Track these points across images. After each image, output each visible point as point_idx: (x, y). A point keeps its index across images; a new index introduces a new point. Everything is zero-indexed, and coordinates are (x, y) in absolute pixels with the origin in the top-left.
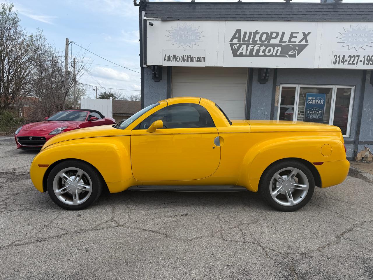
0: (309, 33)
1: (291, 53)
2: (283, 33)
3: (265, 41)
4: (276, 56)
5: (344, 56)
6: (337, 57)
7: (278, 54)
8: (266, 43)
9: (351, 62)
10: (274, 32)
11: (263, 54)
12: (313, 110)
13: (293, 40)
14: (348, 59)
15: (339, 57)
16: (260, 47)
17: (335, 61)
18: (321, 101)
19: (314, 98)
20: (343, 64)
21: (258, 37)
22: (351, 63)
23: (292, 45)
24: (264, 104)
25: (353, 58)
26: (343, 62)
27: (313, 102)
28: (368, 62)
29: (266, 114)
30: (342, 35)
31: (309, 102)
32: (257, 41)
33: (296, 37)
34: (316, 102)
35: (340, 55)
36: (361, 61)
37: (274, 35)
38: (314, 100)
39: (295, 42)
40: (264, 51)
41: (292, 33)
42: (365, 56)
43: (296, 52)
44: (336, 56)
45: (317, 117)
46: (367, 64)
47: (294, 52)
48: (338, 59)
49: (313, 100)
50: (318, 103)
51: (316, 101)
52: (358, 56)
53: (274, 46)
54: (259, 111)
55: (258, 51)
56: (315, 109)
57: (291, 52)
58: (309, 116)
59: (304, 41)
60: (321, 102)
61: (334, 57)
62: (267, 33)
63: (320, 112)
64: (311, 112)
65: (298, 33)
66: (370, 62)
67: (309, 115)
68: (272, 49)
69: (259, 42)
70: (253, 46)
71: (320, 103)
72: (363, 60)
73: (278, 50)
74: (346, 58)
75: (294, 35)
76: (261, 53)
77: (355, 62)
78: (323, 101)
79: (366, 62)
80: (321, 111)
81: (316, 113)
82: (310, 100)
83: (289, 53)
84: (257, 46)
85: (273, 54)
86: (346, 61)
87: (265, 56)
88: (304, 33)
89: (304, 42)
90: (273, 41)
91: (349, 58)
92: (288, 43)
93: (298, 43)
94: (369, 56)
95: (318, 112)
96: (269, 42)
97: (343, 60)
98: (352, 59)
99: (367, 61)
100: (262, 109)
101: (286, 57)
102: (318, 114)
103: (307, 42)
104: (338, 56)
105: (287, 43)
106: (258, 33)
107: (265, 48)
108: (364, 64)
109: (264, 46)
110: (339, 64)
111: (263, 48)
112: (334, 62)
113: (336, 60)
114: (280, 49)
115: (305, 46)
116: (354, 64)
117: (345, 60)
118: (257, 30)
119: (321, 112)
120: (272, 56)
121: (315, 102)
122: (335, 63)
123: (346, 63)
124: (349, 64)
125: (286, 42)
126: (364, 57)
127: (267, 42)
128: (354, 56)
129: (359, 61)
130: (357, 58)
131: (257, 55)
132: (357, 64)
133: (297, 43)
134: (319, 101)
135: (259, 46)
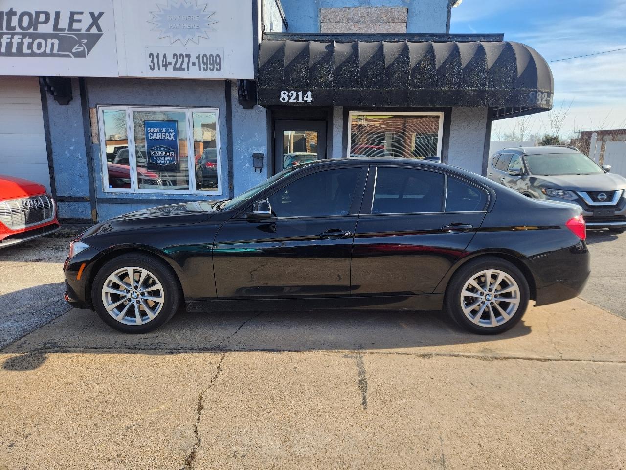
0: (101, 14)
1: (77, 51)
2: (58, 14)
3: (29, 28)
4: (52, 55)
5: (165, 56)
6: (155, 57)
7: (55, 51)
8: (31, 31)
9: (178, 66)
10: (42, 12)
11: (29, 51)
12: (160, 150)
13: (76, 26)
14: (173, 61)
15: (158, 57)
16: (22, 39)
17: (152, 64)
18: (171, 134)
19: (158, 130)
20: (166, 69)
21: (15, 21)
22: (178, 68)
23: (75, 36)
24: (73, 140)
25: (180, 58)
26: (165, 66)
27: (158, 136)
28: (205, 67)
29: (80, 157)
30: (155, 18)
31: (151, 136)
32: (14, 28)
33: (80, 21)
34: (163, 136)
35: (158, 54)
36: (194, 64)
37: (42, 18)
38: (158, 134)
39: (80, 30)
40: (30, 46)
41: (72, 14)
42: (199, 55)
43: (84, 49)
44: (151, 55)
45: (168, 162)
46: (205, 70)
47: (82, 49)
48: (156, 61)
49: (156, 133)
50: (166, 138)
51: (163, 134)
52: (188, 56)
53: (45, 36)
54: (67, 152)
55: (20, 45)
56: (162, 149)
57: (76, 47)
58: (156, 161)
59: (95, 27)
60: (170, 136)
61: (150, 57)
62: (29, 14)
63: (170, 153)
64: (157, 153)
65: (81, 13)
66: (209, 66)
67: (154, 158)
68: (43, 42)
69: (18, 30)
70: (10, 36)
71: (169, 139)
72: (196, 61)
73: (53, 44)
74: (170, 59)
75: (76, 17)
76: (25, 50)
77: (185, 66)
78: (173, 134)
79: (202, 66)
80: (172, 151)
81: (165, 154)
82: (153, 133)
83: (74, 50)
84: (16, 37)
85: (47, 52)
86: (170, 63)
87: (33, 54)
88: (92, 14)
89: (94, 30)
90: (42, 29)
91: (173, 58)
92: (68, 31)
93: (86, 31)
94: (205, 55)
95: (168, 154)
96: (35, 29)
97: (164, 63)
98: (180, 61)
99: (204, 64)
100: (72, 148)
101: (69, 56)
102: (168, 156)
103: (99, 29)
104: (155, 55)
105: (66, 31)
106: (15, 14)
107: (30, 40)
108: (200, 70)
109: (28, 37)
110: (159, 69)
111: (27, 41)
112: (150, 66)
113: (152, 61)
114: (56, 42)
115: (98, 37)
116: (183, 69)
117: (167, 63)
118: (11, 9)
119: (173, 153)
120: (44, 55)
121: (160, 136)
122: (152, 69)
123: (170, 68)
124: (175, 69)
125: (64, 30)
126: (198, 58)
127: (34, 30)
128: (181, 55)
129: (190, 64)
130: (186, 59)
131: (20, 53)
132: (188, 69)
133: (83, 32)
134: (167, 134)
135: (21, 37)
